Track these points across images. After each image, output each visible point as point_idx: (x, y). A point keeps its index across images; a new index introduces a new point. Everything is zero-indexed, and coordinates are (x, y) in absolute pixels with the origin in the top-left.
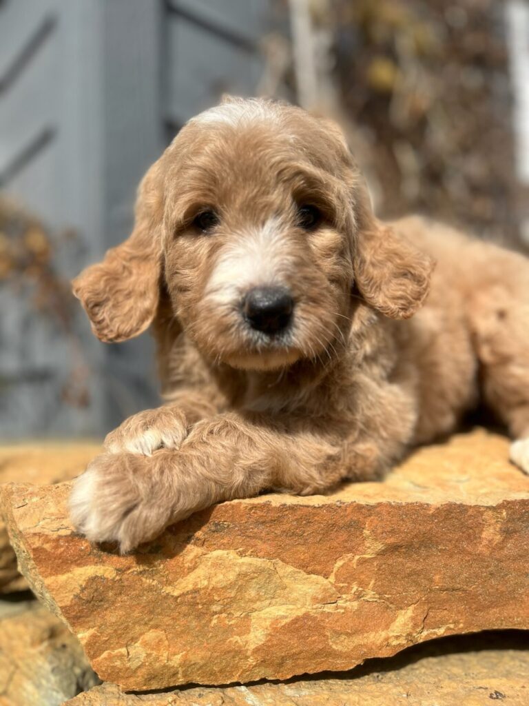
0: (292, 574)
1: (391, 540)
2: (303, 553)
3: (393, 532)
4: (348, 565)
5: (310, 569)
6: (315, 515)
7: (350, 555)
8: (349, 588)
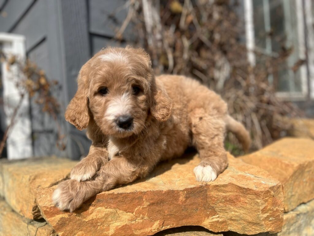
0: (122, 213)
1: (151, 202)
2: (125, 206)
3: (152, 199)
4: (139, 209)
5: (127, 211)
7: (139, 206)
8: (139, 216)
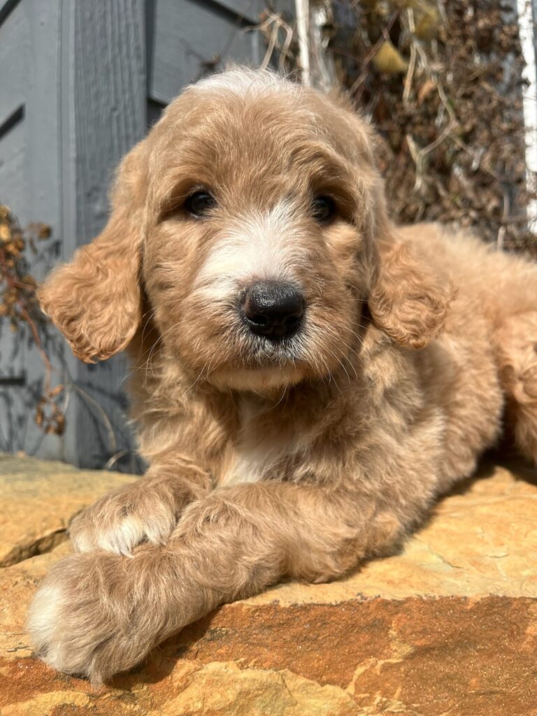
0: (304, 687)
1: (421, 642)
2: (318, 660)
3: (424, 632)
4: (371, 672)
5: (324, 678)
6: (331, 614)
7: (372, 660)
8: (371, 699)
